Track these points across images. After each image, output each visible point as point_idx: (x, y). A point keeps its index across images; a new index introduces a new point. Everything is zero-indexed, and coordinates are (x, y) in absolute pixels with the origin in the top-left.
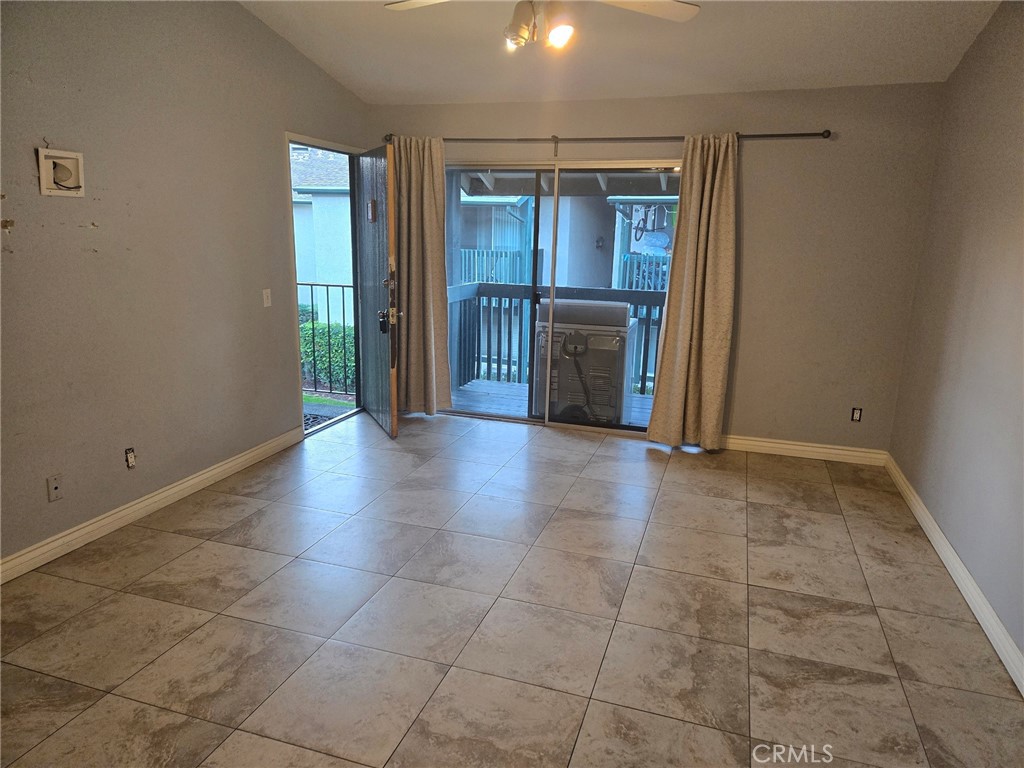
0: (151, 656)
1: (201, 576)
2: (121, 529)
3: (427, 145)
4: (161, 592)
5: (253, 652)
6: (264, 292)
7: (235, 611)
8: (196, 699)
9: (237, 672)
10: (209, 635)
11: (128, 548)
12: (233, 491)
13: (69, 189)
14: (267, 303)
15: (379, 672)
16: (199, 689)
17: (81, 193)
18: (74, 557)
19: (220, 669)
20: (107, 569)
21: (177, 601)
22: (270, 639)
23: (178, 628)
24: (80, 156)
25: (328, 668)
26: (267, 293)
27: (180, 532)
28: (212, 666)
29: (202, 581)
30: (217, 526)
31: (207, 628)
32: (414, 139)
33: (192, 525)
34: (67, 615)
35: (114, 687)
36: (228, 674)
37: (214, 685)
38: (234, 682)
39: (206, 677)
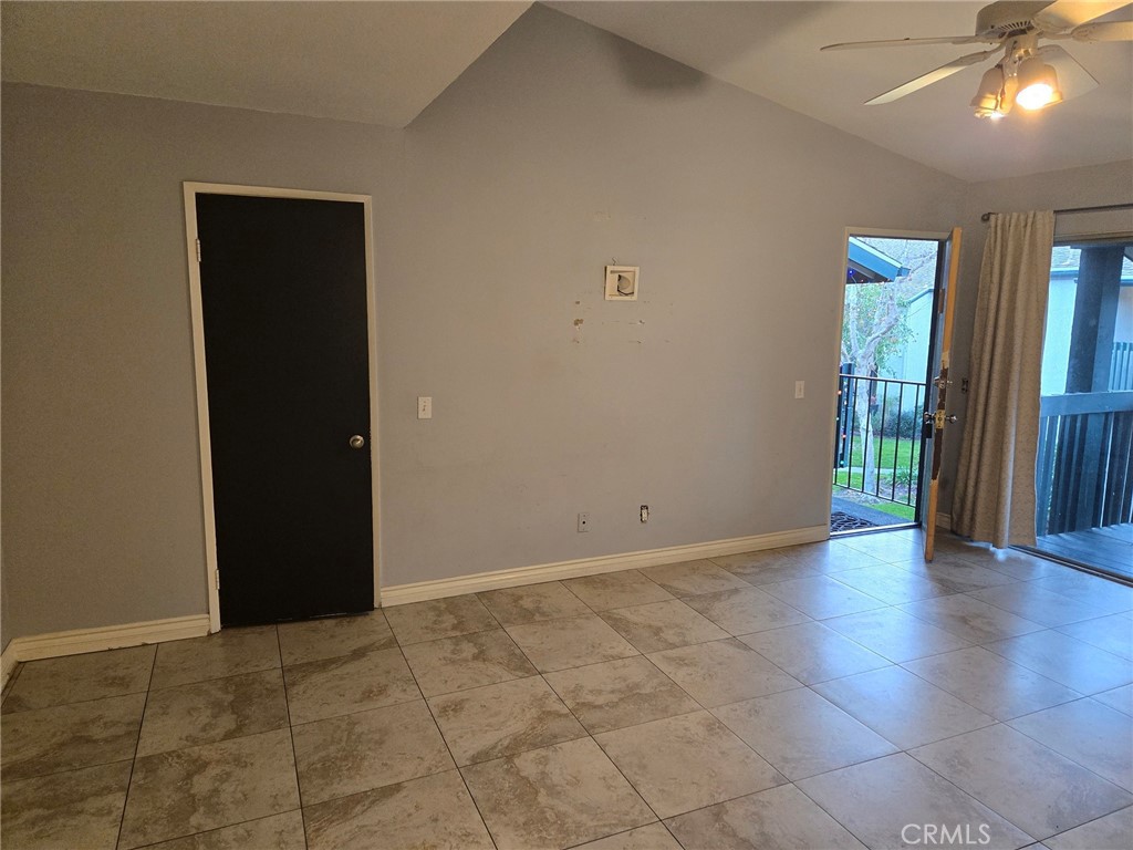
0: (579, 663)
1: (652, 623)
2: (627, 571)
3: (1030, 220)
4: (619, 625)
5: (643, 692)
6: (797, 383)
7: (655, 658)
8: (583, 703)
9: (621, 699)
10: (624, 666)
11: (622, 585)
12: (728, 567)
13: (627, 295)
14: (799, 394)
15: (723, 753)
16: (590, 698)
17: (635, 297)
18: (587, 580)
19: (613, 692)
20: (599, 595)
21: (624, 634)
22: (662, 688)
23: (610, 652)
24: (637, 269)
25: (686, 729)
26: (800, 385)
27: (663, 586)
28: (609, 688)
29: (650, 626)
30: (693, 590)
31: (626, 661)
32: (1015, 215)
33: (676, 584)
34: (555, 616)
35: (546, 672)
36: (614, 698)
37: (600, 700)
38: (614, 705)
39: (600, 692)
